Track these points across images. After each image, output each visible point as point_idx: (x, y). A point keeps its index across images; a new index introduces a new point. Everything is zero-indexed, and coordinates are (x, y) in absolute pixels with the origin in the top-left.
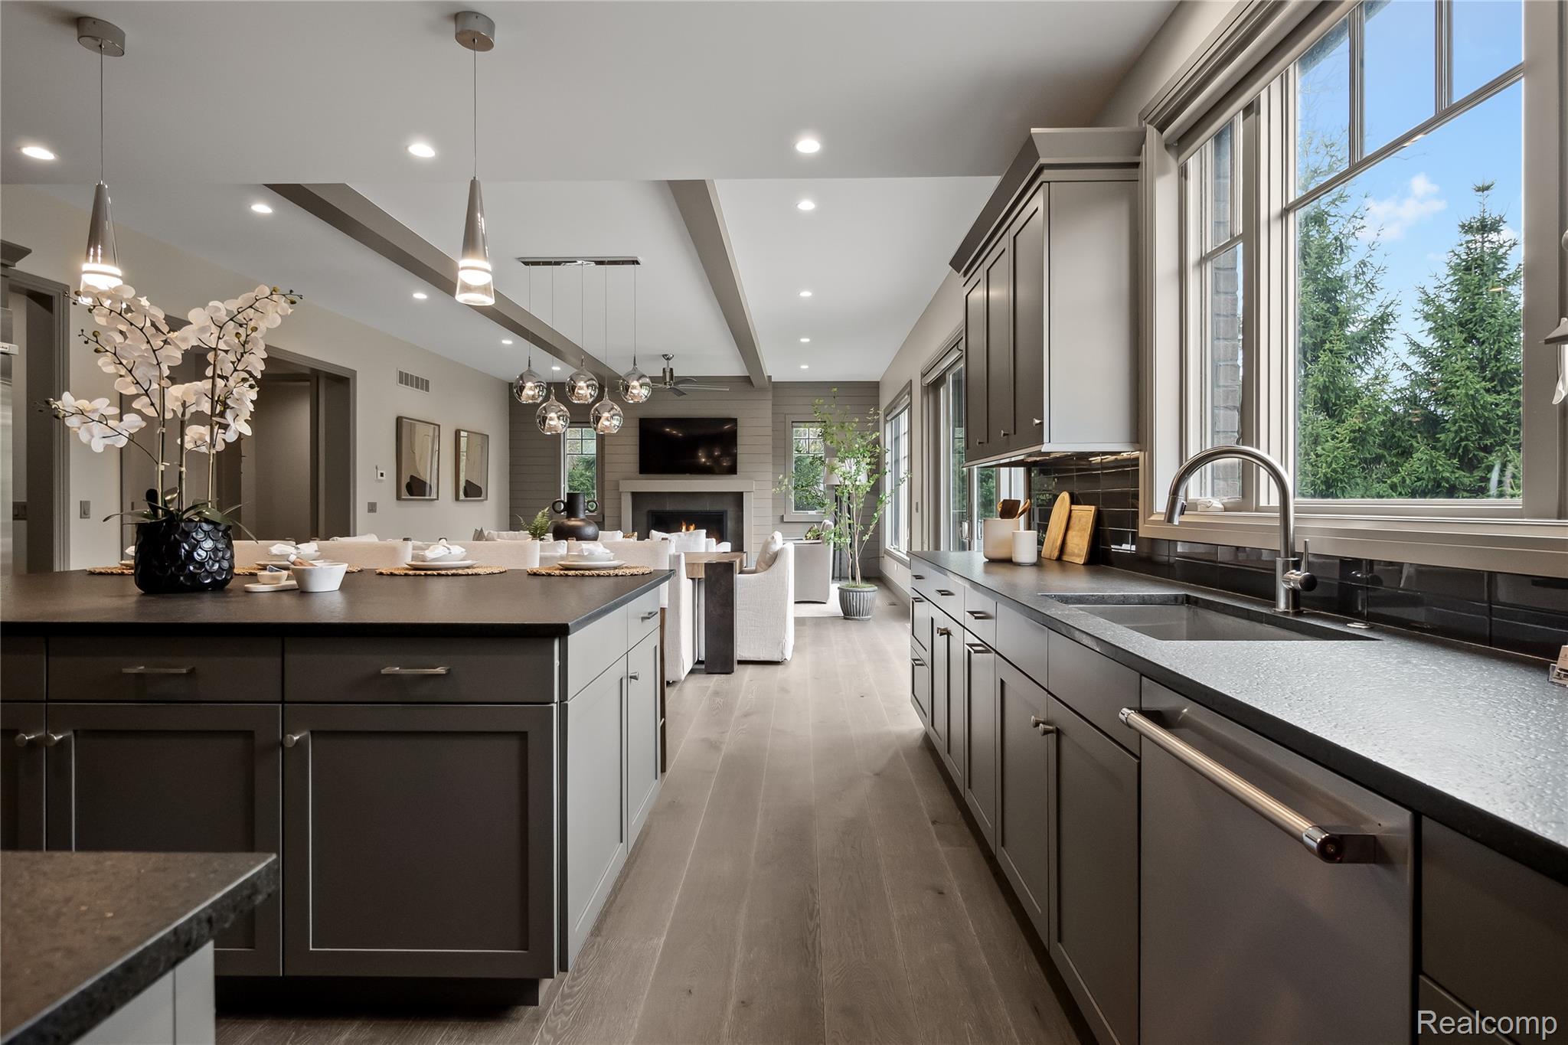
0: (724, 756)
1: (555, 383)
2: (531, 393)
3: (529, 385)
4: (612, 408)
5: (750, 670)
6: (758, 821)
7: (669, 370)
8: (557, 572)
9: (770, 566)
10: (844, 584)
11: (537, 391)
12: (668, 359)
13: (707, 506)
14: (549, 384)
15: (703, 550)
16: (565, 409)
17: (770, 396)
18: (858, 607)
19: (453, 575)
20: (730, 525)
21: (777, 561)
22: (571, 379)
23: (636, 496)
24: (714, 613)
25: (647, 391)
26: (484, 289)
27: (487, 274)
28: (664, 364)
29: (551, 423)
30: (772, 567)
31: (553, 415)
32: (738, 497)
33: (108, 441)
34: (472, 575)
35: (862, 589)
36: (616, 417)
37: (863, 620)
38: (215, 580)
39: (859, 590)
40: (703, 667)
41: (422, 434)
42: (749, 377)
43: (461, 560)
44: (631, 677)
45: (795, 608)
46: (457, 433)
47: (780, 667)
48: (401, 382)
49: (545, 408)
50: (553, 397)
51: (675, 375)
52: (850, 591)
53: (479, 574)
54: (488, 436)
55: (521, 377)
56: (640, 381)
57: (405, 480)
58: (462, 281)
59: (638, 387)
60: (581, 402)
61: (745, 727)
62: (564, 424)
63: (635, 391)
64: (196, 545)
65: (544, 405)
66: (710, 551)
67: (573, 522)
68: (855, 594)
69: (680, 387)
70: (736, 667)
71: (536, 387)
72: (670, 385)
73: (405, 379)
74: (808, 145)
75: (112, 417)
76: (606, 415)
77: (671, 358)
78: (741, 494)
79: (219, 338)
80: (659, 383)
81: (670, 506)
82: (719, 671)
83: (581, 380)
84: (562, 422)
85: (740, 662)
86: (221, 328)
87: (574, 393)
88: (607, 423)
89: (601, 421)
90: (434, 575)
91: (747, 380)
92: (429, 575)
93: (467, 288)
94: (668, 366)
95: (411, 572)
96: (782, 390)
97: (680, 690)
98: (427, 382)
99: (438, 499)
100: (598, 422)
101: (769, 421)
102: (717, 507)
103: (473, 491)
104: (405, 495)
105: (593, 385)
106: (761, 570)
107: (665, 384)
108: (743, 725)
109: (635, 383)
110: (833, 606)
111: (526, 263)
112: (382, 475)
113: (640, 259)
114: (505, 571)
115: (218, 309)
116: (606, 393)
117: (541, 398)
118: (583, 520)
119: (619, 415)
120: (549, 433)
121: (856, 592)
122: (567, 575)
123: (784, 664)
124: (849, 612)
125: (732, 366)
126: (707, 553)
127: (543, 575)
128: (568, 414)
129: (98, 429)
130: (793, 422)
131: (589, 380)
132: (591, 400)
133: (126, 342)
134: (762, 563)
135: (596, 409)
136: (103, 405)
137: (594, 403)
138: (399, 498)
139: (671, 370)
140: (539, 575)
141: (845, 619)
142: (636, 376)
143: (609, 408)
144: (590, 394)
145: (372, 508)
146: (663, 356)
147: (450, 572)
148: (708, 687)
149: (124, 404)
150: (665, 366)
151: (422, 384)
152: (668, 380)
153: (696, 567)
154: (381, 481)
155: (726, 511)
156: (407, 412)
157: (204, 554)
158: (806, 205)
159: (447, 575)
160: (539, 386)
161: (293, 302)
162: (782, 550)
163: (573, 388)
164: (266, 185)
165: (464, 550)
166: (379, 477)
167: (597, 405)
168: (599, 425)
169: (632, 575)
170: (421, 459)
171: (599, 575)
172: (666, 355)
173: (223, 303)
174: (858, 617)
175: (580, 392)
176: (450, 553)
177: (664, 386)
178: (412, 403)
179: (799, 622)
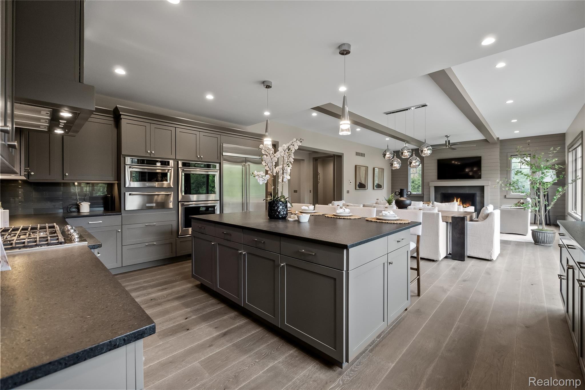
0: (448, 296)
1: (396, 151)
2: (388, 156)
3: (388, 153)
4: (416, 159)
5: (473, 261)
6: (453, 330)
7: (448, 141)
8: (374, 220)
9: (485, 219)
10: (535, 227)
11: (390, 155)
12: (448, 137)
13: (467, 191)
14: (394, 152)
15: (456, 210)
16: (400, 160)
17: (498, 146)
18: (543, 239)
19: (343, 218)
20: (478, 199)
21: (489, 217)
22: (402, 150)
23: (436, 188)
24: (455, 236)
25: (430, 152)
26: (347, 130)
27: (348, 125)
28: (446, 139)
29: (395, 165)
30: (486, 220)
31: (395, 163)
32: (482, 188)
33: (263, 182)
34: (349, 219)
35: (546, 232)
36: (418, 162)
37: (546, 246)
38: (282, 217)
39: (544, 232)
40: (451, 256)
41: (363, 170)
42: (486, 139)
43: (348, 214)
44: (390, 263)
45: (500, 236)
46: (374, 169)
47: (489, 262)
48: (356, 155)
49: (392, 161)
50: (395, 157)
51: (451, 142)
52: (537, 232)
53: (351, 219)
54: (384, 169)
55: (385, 151)
56: (427, 148)
57: (358, 184)
58: (341, 128)
59: (427, 150)
60: (405, 157)
61: (462, 286)
62: (399, 165)
63: (425, 152)
64: (278, 207)
65: (392, 159)
66: (460, 211)
67: (402, 199)
68: (541, 234)
69: (453, 147)
70: (466, 258)
71: (390, 154)
72: (448, 146)
73: (358, 154)
74: (489, 41)
75: (264, 176)
76: (414, 161)
77: (449, 136)
78: (483, 187)
79: (284, 154)
80: (444, 146)
81: (450, 191)
82: (457, 259)
83: (405, 150)
84: (398, 165)
85: (469, 257)
86: (285, 151)
87: (402, 155)
88: (414, 164)
89: (412, 164)
90: (338, 218)
91: (486, 141)
92: (337, 218)
93: (342, 130)
94: (448, 139)
95: (332, 217)
96: (504, 143)
97: (438, 264)
98: (364, 154)
99: (367, 189)
100: (411, 164)
101: (498, 157)
102: (472, 191)
103: (379, 186)
104: (357, 188)
105: (409, 151)
106: (480, 220)
107: (446, 146)
108: (461, 285)
109: (426, 149)
110: (529, 237)
111: (387, 114)
112: (351, 182)
113: (427, 104)
114: (361, 218)
115: (284, 147)
116: (414, 154)
117: (392, 157)
118: (406, 198)
119: (419, 161)
120: (394, 169)
121: (542, 233)
122: (377, 222)
123: (492, 261)
124: (537, 240)
125: (478, 136)
126: (458, 212)
127: (369, 221)
128: (401, 162)
129: (261, 179)
130: (511, 156)
131: (408, 150)
132: (409, 157)
133: (267, 157)
134: (481, 218)
135: (410, 160)
136: (262, 173)
137: (410, 157)
138: (356, 189)
139: (449, 141)
140: (368, 221)
141: (535, 244)
142: (426, 147)
143: (415, 159)
144: (409, 155)
145: (348, 192)
146: (446, 136)
147: (342, 217)
148: (451, 265)
149: (267, 172)
150: (446, 140)
151: (363, 155)
152: (447, 145)
153: (447, 217)
154: (350, 184)
155: (476, 193)
156: (358, 164)
157: (280, 210)
158: (501, 65)
159: (342, 218)
160: (391, 154)
161: (301, 142)
162: (491, 213)
163: (402, 153)
164: (311, 108)
165: (350, 210)
166: (350, 183)
167: (411, 158)
168: (411, 165)
169: (400, 223)
170: (362, 177)
171: (387, 223)
172: (447, 136)
173: (286, 144)
174: (543, 244)
175: (405, 154)
176: (345, 211)
177: (446, 147)
178: (360, 161)
179: (503, 243)
